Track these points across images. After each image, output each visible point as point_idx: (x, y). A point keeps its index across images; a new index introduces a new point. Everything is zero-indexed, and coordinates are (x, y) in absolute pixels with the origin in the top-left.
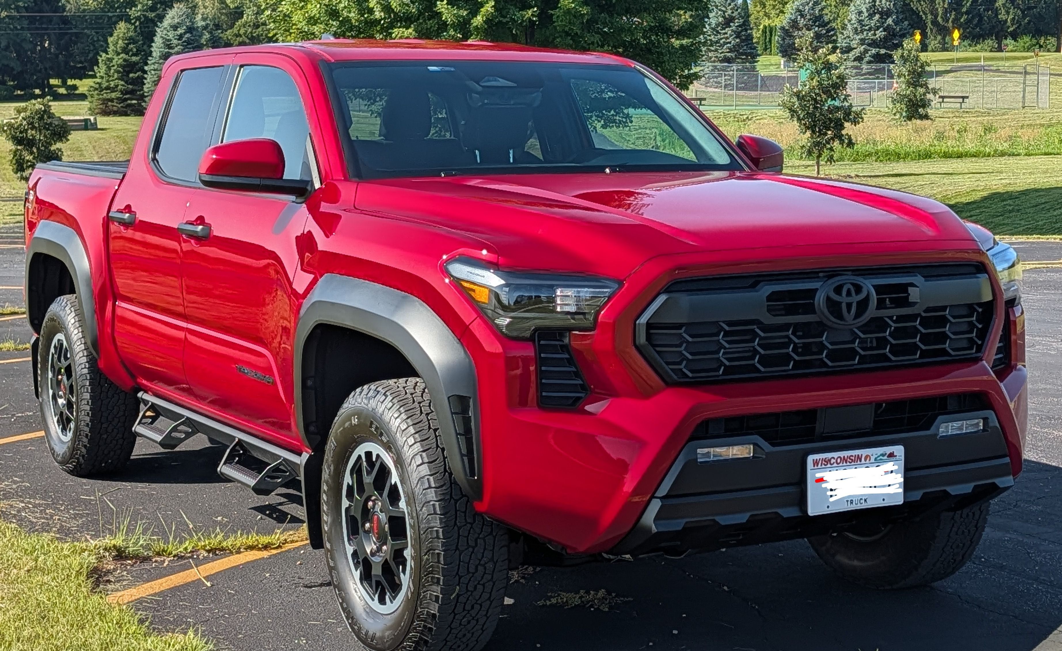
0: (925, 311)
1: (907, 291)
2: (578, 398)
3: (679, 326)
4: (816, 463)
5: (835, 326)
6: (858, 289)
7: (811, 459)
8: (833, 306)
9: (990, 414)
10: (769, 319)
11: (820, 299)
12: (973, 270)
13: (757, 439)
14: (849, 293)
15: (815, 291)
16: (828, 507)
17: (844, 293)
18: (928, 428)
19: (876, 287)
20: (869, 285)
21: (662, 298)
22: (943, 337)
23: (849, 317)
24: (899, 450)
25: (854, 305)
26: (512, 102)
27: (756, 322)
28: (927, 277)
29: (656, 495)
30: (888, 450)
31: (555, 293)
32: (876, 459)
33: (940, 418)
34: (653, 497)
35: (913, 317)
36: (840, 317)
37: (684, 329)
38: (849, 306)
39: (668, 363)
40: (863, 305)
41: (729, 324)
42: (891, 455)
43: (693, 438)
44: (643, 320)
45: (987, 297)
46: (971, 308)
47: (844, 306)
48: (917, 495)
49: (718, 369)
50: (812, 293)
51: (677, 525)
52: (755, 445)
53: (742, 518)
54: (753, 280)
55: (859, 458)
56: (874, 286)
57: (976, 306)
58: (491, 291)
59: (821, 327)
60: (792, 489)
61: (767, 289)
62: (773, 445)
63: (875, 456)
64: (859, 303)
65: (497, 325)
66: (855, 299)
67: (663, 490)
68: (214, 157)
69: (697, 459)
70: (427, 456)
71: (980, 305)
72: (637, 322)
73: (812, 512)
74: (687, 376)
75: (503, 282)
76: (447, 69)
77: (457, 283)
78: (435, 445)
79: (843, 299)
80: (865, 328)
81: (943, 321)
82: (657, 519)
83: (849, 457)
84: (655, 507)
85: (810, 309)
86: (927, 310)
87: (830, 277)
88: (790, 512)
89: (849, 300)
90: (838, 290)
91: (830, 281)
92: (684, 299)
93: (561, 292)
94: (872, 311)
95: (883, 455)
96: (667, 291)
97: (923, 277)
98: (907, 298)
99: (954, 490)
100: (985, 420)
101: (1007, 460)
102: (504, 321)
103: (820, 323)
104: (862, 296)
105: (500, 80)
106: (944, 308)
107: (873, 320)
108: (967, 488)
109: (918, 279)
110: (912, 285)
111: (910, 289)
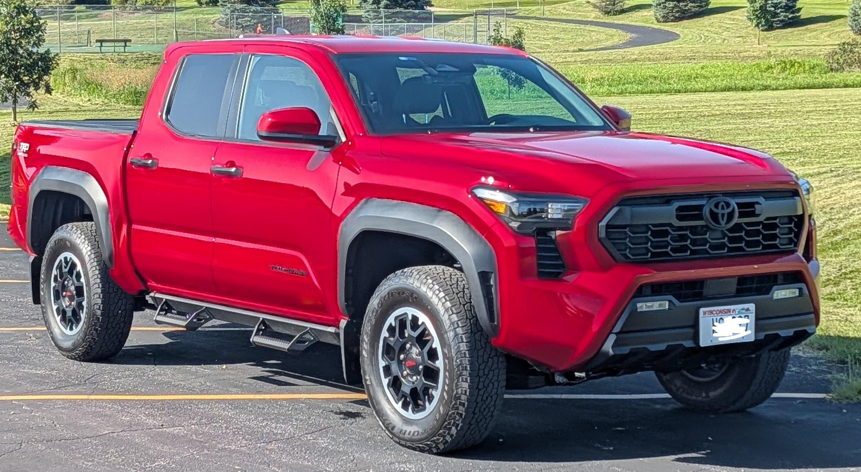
0: (766, 220)
1: (754, 207)
2: (560, 273)
3: (625, 227)
4: (705, 313)
5: (715, 228)
6: (728, 205)
7: (702, 310)
8: (714, 216)
9: (803, 286)
10: (677, 223)
11: (706, 211)
12: (791, 194)
13: (671, 297)
14: (723, 208)
15: (702, 206)
16: (711, 341)
17: (720, 207)
18: (768, 294)
19: (738, 204)
20: (733, 202)
21: (615, 210)
22: (774, 237)
23: (723, 223)
24: (752, 307)
25: (726, 216)
26: (453, 82)
27: (670, 225)
28: (766, 198)
29: (613, 331)
30: (746, 306)
31: (548, 205)
32: (739, 312)
33: (775, 287)
34: (611, 333)
35: (757, 224)
36: (717, 222)
37: (628, 229)
38: (723, 215)
39: (619, 250)
40: (731, 216)
41: (654, 225)
42: (748, 310)
43: (634, 297)
44: (603, 223)
45: (800, 212)
46: (790, 219)
47: (720, 216)
48: (762, 336)
49: (647, 254)
50: (700, 208)
51: (626, 350)
52: (670, 301)
53: (662, 347)
54: (666, 198)
55: (729, 311)
56: (736, 203)
57: (793, 218)
58: (506, 206)
59: (707, 228)
60: (690, 331)
61: (677, 204)
62: (680, 302)
63: (738, 310)
64: (728, 214)
65: (511, 227)
66: (727, 211)
67: (617, 329)
68: (270, 119)
69: (637, 309)
70: (455, 309)
71: (797, 216)
72: (600, 224)
73: (703, 344)
74: (629, 258)
75: (515, 200)
76: (411, 59)
77: (481, 201)
78: (458, 303)
79: (720, 211)
80: (730, 230)
81: (774, 226)
82: (613, 347)
83: (723, 310)
84: (612, 339)
85: (699, 217)
86: (768, 219)
87: (710, 198)
88: (689, 344)
89: (723, 212)
90: (716, 206)
91: (712, 200)
92: (627, 210)
93: (551, 206)
94: (736, 220)
95: (743, 309)
96: (618, 205)
97: (764, 198)
98: (754, 211)
99: (783, 333)
100: (800, 290)
101: (812, 316)
102: (515, 225)
103: (706, 226)
104: (730, 210)
105: (447, 66)
106: (775, 218)
107: (736, 224)
108: (790, 332)
109: (761, 200)
110: (758, 203)
111: (756, 206)
